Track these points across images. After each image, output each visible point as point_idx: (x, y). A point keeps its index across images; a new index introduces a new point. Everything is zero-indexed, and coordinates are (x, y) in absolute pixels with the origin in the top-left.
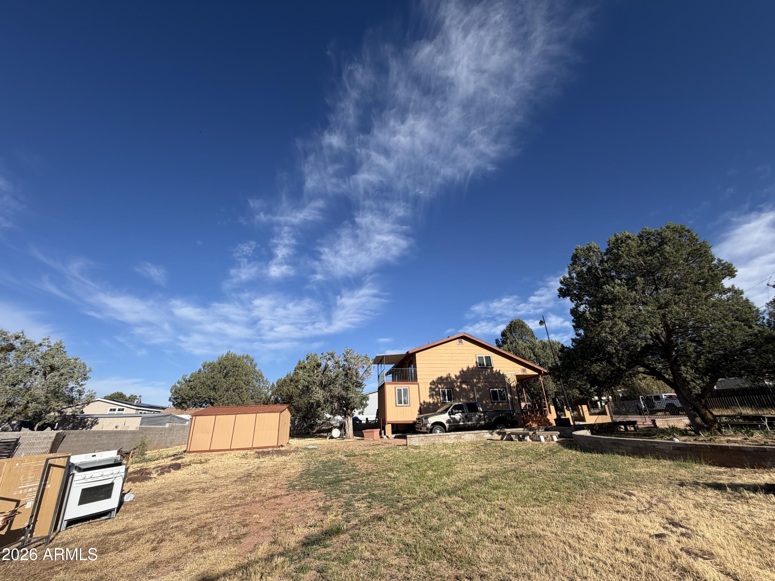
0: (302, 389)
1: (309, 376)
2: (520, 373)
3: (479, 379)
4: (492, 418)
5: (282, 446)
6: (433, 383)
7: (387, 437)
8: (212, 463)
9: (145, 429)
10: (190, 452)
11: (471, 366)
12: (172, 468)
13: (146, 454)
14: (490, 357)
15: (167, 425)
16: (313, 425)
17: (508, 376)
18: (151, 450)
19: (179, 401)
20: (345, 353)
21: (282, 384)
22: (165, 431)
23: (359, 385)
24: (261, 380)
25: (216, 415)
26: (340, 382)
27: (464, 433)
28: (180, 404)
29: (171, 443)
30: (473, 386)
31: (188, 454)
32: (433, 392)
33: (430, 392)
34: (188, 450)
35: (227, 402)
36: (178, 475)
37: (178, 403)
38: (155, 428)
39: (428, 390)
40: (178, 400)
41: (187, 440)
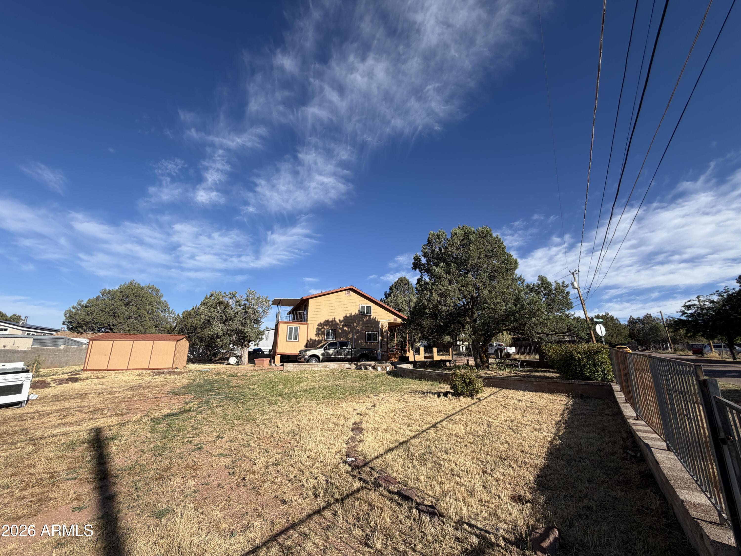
0: (204, 322)
1: (210, 312)
2: (392, 321)
3: (359, 323)
4: (358, 353)
5: (177, 368)
6: (320, 324)
7: (275, 365)
8: (108, 379)
9: (38, 350)
10: (87, 370)
11: (353, 314)
12: (70, 381)
13: (40, 371)
14: (370, 307)
15: (62, 347)
16: (217, 353)
17: (382, 323)
18: (45, 369)
19: (75, 325)
20: (248, 293)
21: (187, 315)
22: (60, 352)
23: (257, 322)
24: (167, 310)
25: (113, 341)
26: (239, 318)
27: (329, 363)
28: (76, 328)
29: (66, 363)
30: (352, 329)
31: (85, 372)
32: (319, 332)
33: (317, 332)
34: (85, 368)
35: (127, 329)
36: (76, 385)
37: (74, 327)
38: (49, 349)
39: (315, 330)
40: (73, 324)
41: (84, 361)
